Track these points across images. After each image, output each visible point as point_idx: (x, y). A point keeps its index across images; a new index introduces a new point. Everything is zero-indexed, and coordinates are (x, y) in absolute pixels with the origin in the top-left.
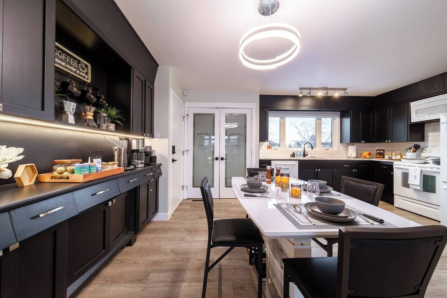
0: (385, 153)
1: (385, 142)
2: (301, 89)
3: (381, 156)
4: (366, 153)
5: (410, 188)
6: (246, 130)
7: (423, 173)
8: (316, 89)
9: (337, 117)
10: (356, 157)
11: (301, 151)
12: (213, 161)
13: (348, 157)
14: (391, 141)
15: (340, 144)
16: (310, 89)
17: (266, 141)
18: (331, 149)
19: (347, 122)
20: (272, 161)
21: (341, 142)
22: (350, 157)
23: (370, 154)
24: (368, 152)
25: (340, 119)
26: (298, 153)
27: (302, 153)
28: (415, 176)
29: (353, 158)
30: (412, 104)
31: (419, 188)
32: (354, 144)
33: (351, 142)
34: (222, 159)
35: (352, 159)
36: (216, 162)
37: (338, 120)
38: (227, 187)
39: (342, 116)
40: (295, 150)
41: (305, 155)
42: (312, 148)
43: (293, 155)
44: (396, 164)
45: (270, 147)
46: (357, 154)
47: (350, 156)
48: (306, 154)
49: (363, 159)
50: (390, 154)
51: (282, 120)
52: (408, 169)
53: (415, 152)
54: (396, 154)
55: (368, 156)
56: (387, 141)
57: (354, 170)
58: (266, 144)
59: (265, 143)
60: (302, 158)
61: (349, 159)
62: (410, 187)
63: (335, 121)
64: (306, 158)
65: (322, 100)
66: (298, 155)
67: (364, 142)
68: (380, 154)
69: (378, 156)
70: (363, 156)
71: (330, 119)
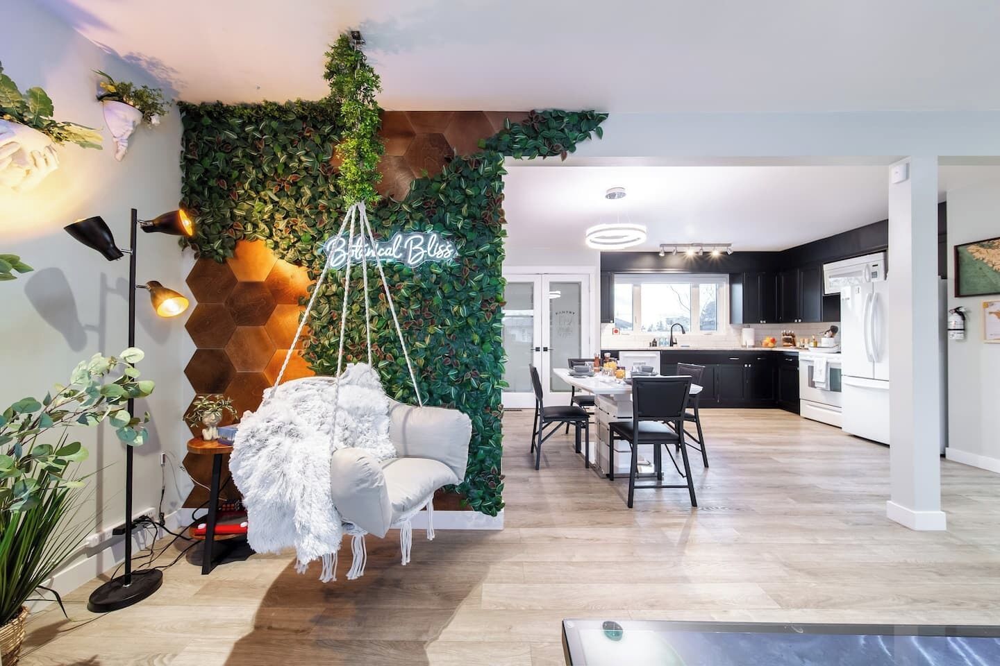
0: (797, 338)
1: (794, 322)
2: (662, 245)
3: (790, 344)
4: (767, 340)
5: (815, 388)
6: (580, 305)
7: (829, 365)
8: (685, 245)
9: (725, 283)
10: (754, 347)
11: (666, 337)
12: (532, 352)
13: (742, 346)
14: (802, 321)
15: (729, 326)
16: (676, 245)
17: (612, 321)
18: (714, 333)
19: (739, 289)
20: (620, 352)
21: (731, 322)
22: (746, 346)
23: (773, 341)
24: (771, 338)
25: (728, 285)
26: (661, 340)
27: (668, 340)
28: (821, 371)
29: (749, 347)
30: (826, 267)
31: (824, 386)
32: (751, 325)
33: (744, 322)
34: (545, 349)
35: (748, 349)
36: (536, 353)
37: (726, 286)
38: (553, 391)
39: (732, 281)
40: (656, 335)
41: (672, 344)
42: (684, 332)
43: (654, 343)
44: (802, 355)
45: (616, 331)
46: (755, 342)
47: (744, 344)
48: (674, 341)
49: (763, 349)
50: (801, 340)
51: (636, 288)
52: (813, 361)
53: (832, 337)
54: (809, 340)
55: (771, 344)
56: (796, 321)
57: (746, 366)
58: (610, 326)
59: (609, 324)
60: (668, 348)
61: (743, 349)
62: (816, 386)
63: (721, 289)
64: (675, 348)
65: (694, 261)
66: (662, 343)
67: (764, 322)
68: (787, 340)
69: (786, 344)
70: (763, 344)
71: (714, 286)
